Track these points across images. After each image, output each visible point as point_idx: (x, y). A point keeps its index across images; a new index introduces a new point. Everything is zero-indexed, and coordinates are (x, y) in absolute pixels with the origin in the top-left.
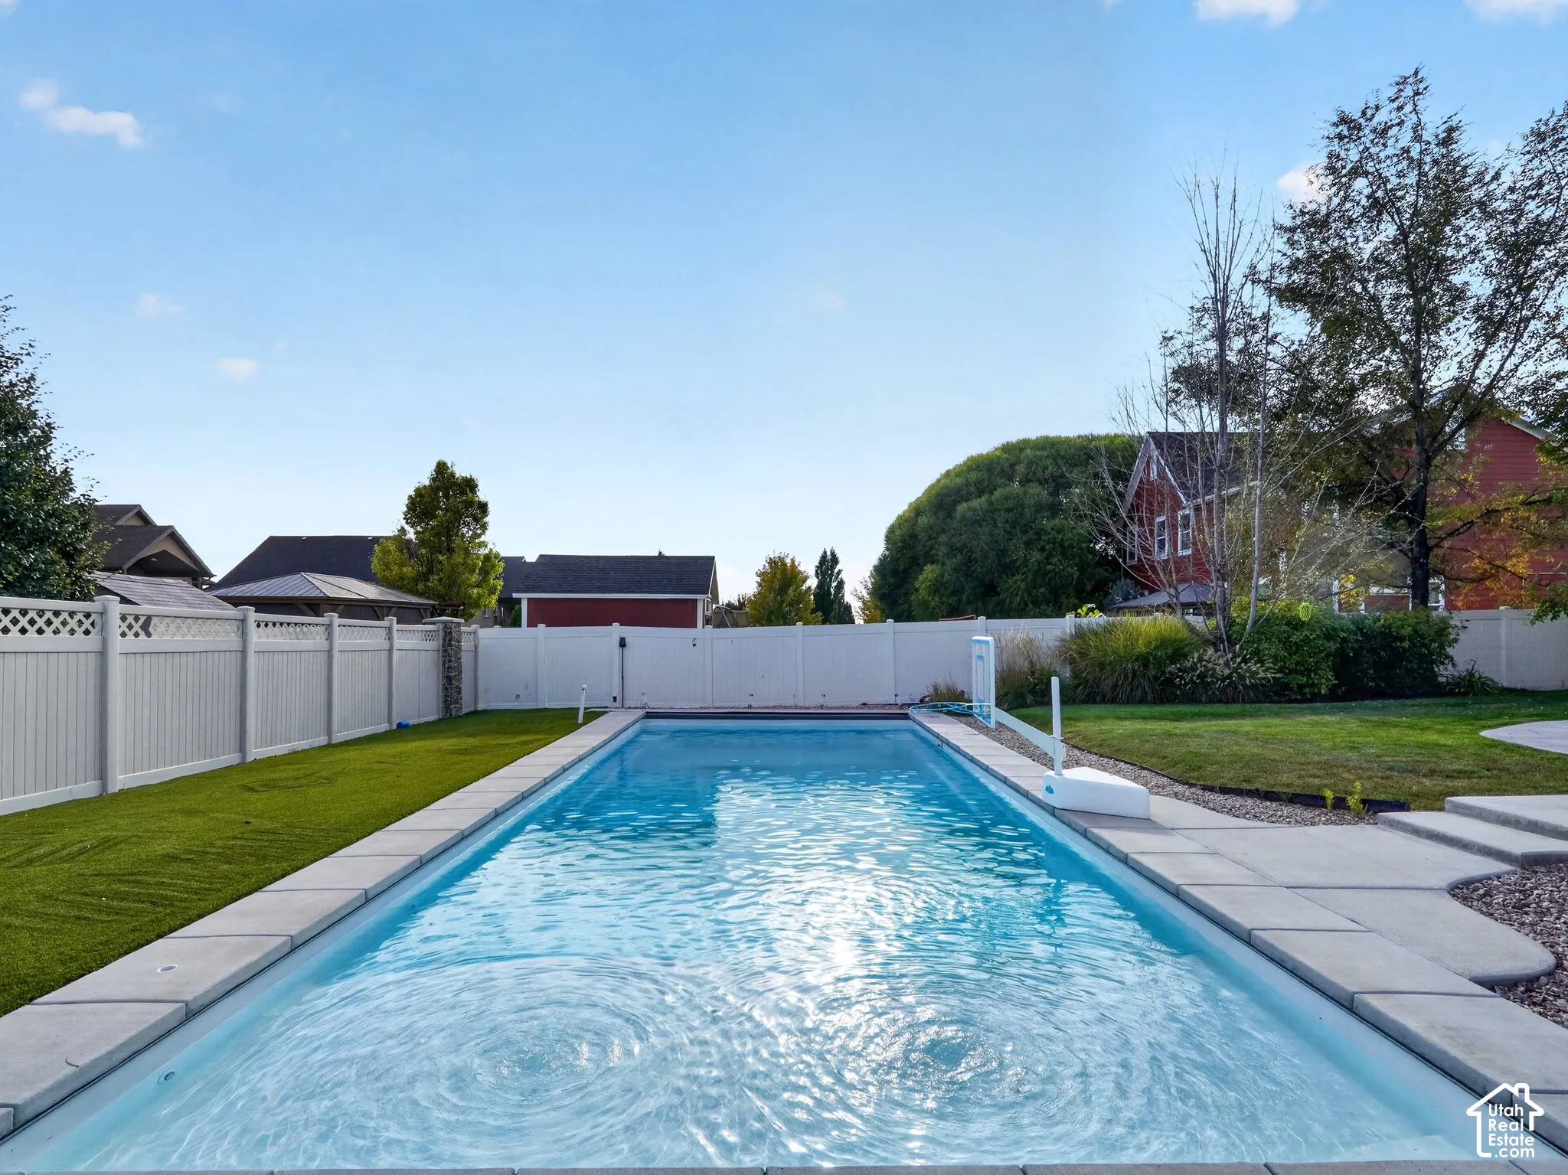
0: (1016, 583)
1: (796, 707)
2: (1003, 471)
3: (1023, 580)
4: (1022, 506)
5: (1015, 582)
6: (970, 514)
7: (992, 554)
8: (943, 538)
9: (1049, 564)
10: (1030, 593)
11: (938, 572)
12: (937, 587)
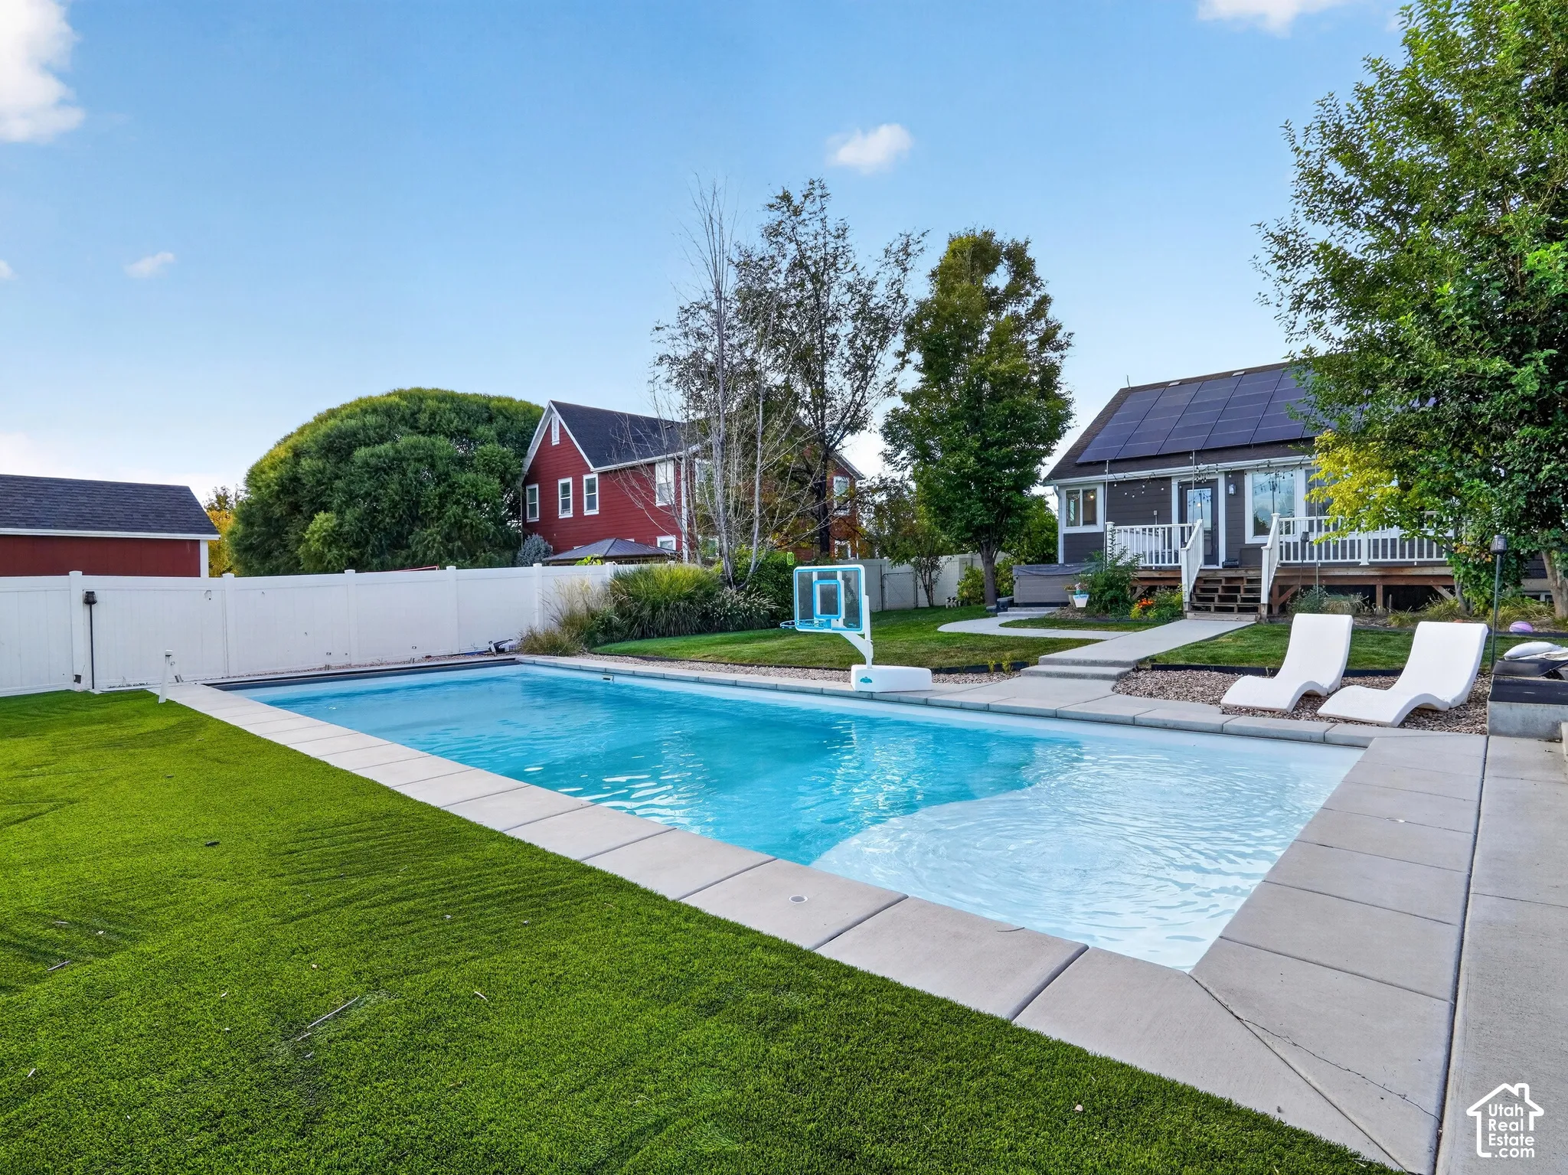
0: (432, 533)
1: (350, 666)
2: (403, 418)
3: (438, 533)
4: (431, 456)
5: (431, 535)
6: (373, 461)
7: (403, 506)
8: (339, 484)
9: (467, 517)
10: (445, 547)
11: (335, 522)
12: (333, 538)
